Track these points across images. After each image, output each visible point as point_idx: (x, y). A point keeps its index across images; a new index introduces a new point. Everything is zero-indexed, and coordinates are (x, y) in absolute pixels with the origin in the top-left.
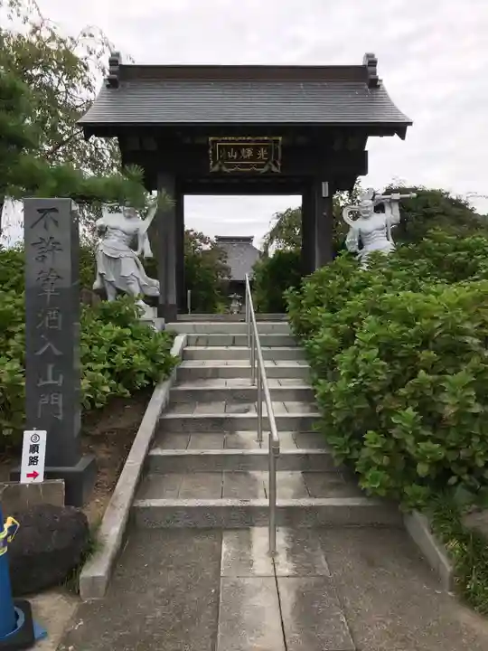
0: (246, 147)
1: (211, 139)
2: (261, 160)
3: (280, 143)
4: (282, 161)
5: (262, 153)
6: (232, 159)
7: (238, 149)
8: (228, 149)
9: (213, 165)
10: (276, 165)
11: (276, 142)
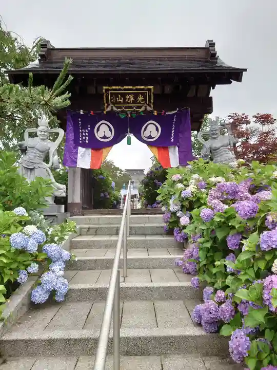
0: (129, 94)
1: (105, 87)
2: (140, 103)
3: (152, 90)
4: (153, 104)
5: (140, 98)
6: (120, 103)
7: (123, 95)
8: (117, 95)
9: (107, 107)
10: (150, 106)
11: (150, 90)
